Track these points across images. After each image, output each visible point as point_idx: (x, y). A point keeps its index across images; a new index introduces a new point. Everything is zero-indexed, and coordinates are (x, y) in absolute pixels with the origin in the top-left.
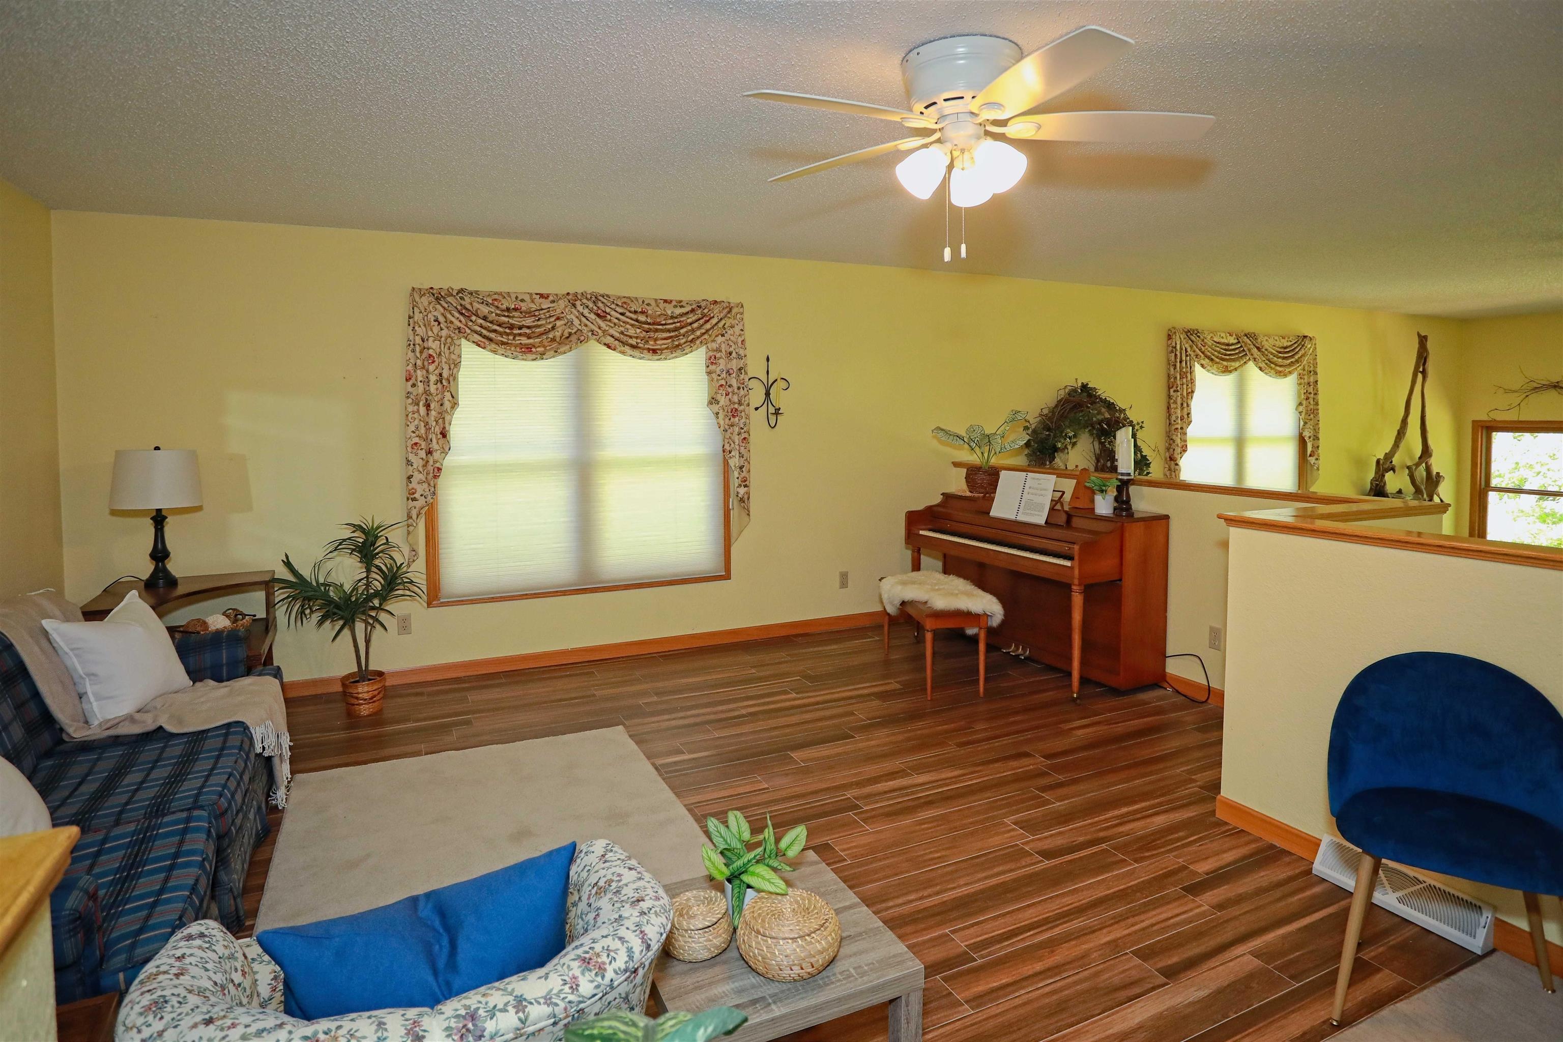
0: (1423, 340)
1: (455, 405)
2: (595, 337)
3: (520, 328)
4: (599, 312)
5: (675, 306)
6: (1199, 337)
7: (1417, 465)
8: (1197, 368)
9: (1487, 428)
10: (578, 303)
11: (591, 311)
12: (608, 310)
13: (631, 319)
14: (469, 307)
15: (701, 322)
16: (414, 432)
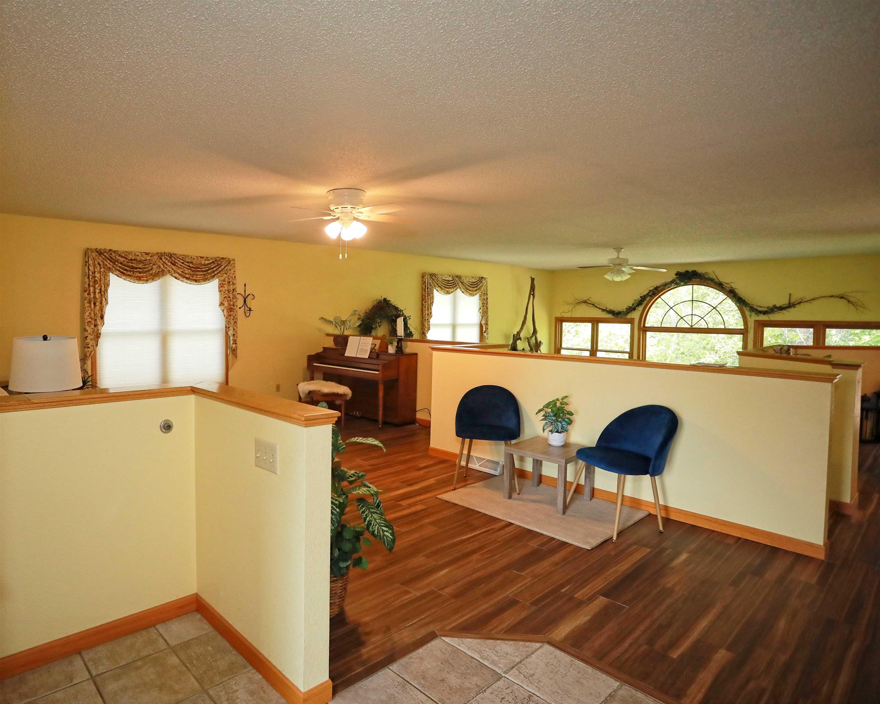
0: (533, 280)
1: (107, 303)
2: (170, 273)
3: (136, 269)
4: (173, 262)
5: (205, 260)
6: (436, 277)
7: (531, 337)
8: (435, 291)
9: (560, 321)
10: (163, 258)
11: (169, 261)
12: (176, 261)
13: (186, 265)
14: (114, 258)
15: (217, 267)
16: (88, 316)
